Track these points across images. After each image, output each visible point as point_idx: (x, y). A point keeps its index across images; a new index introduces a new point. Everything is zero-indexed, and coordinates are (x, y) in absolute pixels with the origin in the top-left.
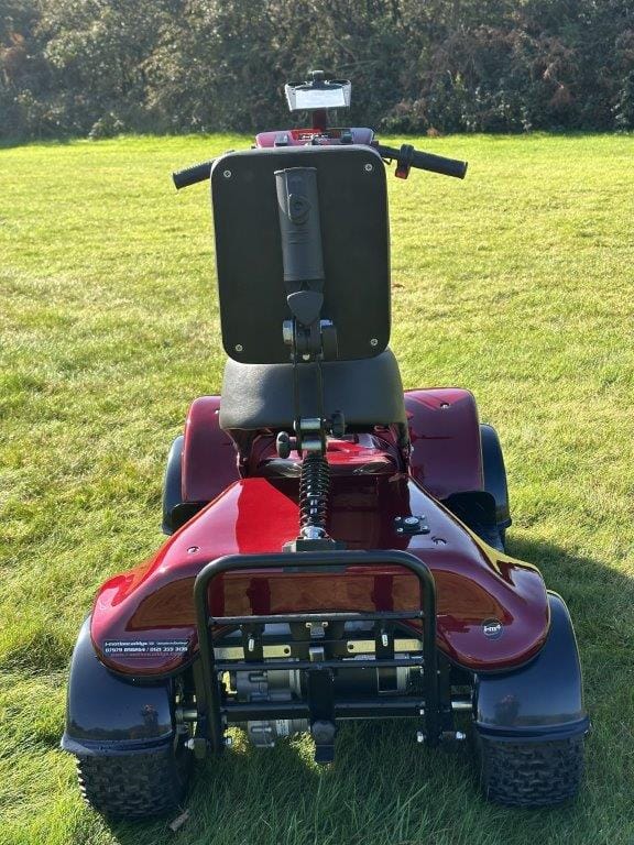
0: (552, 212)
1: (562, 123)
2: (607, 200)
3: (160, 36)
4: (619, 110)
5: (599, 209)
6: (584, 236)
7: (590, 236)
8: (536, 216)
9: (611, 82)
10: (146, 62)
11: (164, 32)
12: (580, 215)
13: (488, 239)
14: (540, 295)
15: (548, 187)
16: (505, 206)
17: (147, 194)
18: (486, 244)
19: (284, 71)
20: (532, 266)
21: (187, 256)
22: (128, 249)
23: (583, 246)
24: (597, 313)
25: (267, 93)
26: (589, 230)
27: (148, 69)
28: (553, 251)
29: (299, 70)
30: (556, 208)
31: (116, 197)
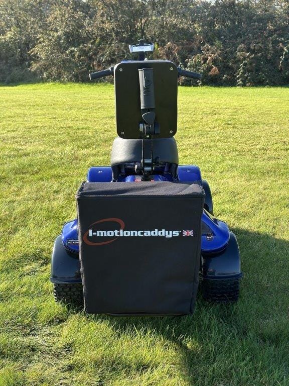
0: (214, 116)
1: (214, 83)
2: (236, 112)
3: (38, 39)
4: (239, 78)
5: (233, 115)
6: (228, 124)
7: (231, 124)
8: (207, 117)
9: (235, 66)
10: (32, 50)
11: (40, 38)
12: (226, 117)
13: (188, 125)
14: (212, 144)
15: (211, 106)
16: (194, 113)
17: (38, 105)
18: (187, 126)
19: (94, 57)
20: (208, 134)
21: (62, 128)
22: (36, 125)
23: (228, 128)
24: (236, 150)
25: (86, 66)
26: (230, 122)
27: (33, 53)
28: (216, 129)
29: (100, 56)
30: (215, 114)
31: (24, 106)
